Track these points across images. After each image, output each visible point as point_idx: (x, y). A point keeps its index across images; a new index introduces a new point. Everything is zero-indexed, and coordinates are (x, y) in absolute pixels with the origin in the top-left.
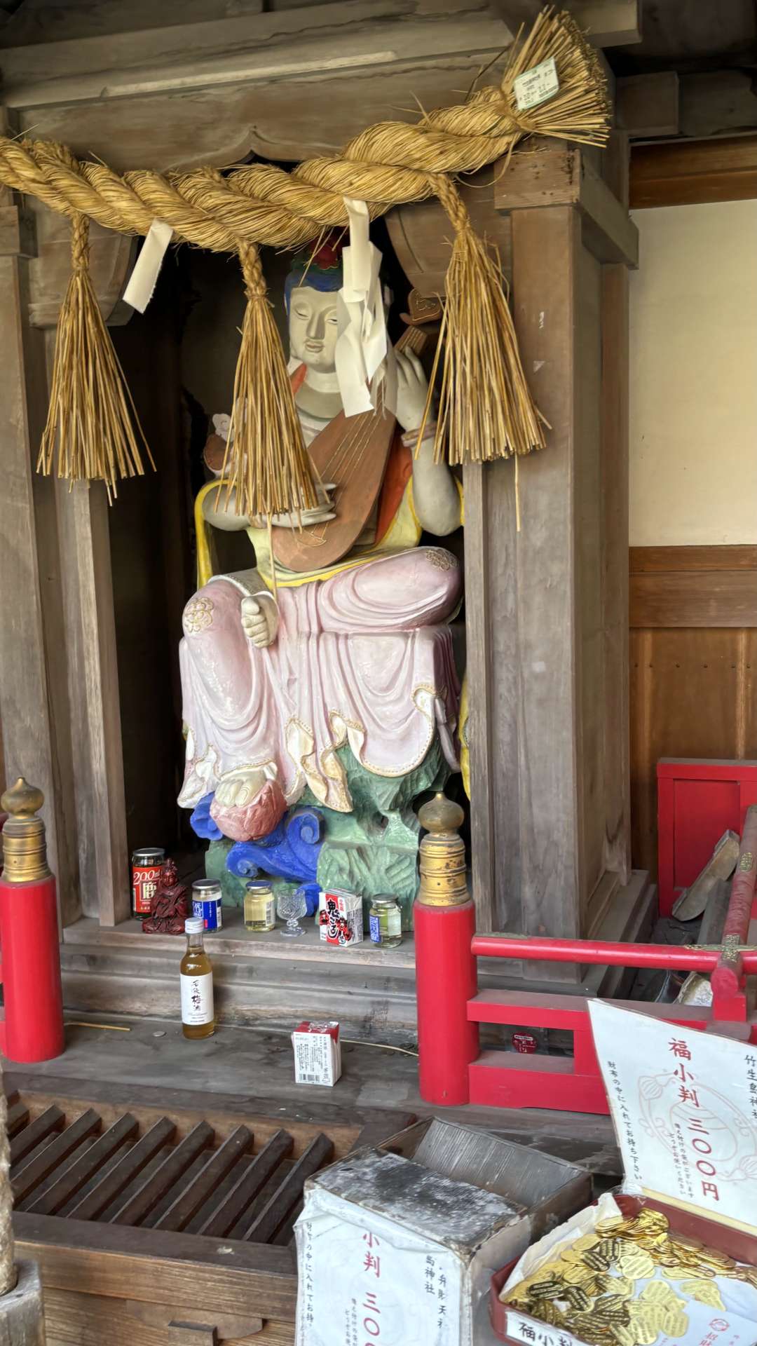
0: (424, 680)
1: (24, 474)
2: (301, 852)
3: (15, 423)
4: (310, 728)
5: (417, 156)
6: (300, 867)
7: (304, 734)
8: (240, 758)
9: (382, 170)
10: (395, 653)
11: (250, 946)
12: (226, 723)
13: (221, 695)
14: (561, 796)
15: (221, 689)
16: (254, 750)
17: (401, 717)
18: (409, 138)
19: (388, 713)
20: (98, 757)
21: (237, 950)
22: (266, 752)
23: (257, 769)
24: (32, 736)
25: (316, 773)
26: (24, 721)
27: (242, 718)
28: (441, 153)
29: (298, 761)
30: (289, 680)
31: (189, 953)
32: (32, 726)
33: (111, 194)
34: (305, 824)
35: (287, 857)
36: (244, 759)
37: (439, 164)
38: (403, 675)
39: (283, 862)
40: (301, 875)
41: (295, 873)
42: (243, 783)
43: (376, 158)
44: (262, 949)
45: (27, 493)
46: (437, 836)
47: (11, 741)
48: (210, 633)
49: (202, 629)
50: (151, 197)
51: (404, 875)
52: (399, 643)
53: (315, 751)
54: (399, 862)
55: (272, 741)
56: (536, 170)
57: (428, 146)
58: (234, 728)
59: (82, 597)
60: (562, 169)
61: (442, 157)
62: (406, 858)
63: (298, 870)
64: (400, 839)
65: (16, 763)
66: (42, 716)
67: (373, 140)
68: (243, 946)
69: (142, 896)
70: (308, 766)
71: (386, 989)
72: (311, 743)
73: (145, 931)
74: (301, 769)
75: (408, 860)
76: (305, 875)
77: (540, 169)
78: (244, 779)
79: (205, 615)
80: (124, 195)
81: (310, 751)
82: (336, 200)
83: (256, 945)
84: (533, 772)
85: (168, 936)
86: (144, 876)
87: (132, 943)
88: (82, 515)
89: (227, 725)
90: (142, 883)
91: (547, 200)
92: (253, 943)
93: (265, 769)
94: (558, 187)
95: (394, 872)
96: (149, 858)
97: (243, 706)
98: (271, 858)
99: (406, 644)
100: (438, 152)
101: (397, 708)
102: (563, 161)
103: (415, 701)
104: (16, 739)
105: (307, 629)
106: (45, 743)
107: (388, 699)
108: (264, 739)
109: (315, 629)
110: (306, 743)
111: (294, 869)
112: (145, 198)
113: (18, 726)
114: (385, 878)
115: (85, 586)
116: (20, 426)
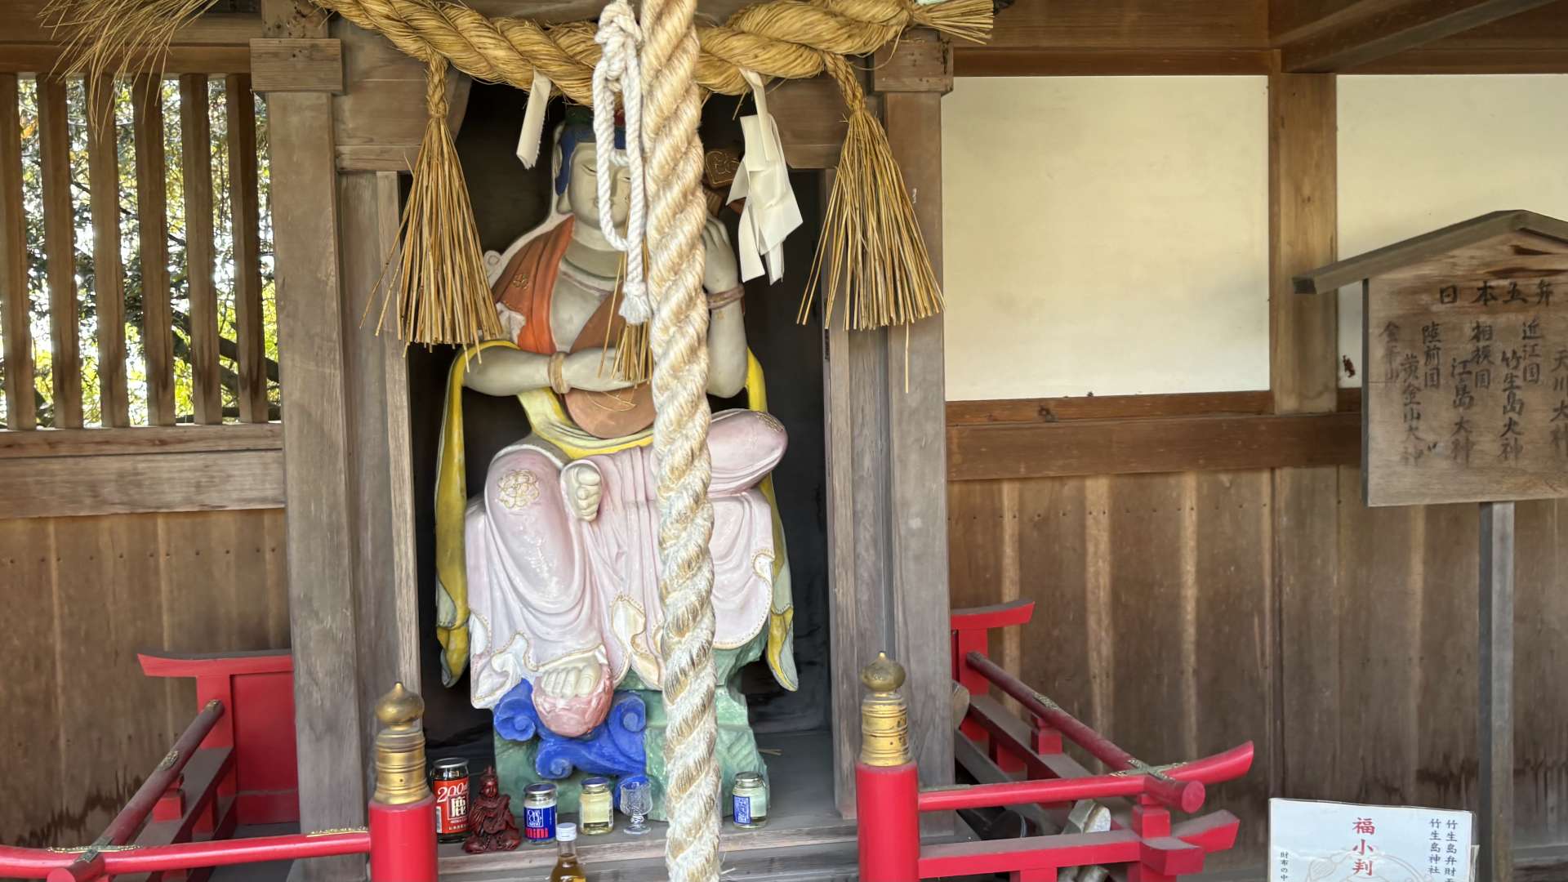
0: (764, 545)
1: (335, 336)
2: (623, 741)
3: (324, 278)
4: (642, 604)
5: (827, 37)
6: (622, 759)
7: (632, 612)
8: (569, 643)
9: (784, 47)
10: (732, 520)
11: (605, 849)
12: (552, 606)
13: (546, 575)
14: (938, 650)
15: (546, 569)
16: (582, 634)
17: (739, 585)
18: (819, 20)
19: (726, 582)
20: (407, 656)
21: (589, 856)
22: (593, 635)
23: (590, 654)
24: (334, 639)
25: (648, 652)
26: (322, 622)
27: (569, 601)
28: (849, 37)
29: (627, 641)
30: (618, 554)
31: (560, 864)
32: (334, 626)
33: (483, 40)
34: (627, 711)
35: (608, 749)
36: (571, 643)
37: (844, 48)
38: (742, 541)
39: (602, 756)
40: (622, 768)
41: (616, 767)
42: (580, 671)
43: (777, 34)
44: (618, 851)
45: (338, 357)
46: (884, 695)
47: (305, 647)
48: (539, 507)
49: (529, 504)
50: (536, 48)
51: (745, 752)
52: (735, 507)
53: (645, 628)
54: (738, 739)
55: (596, 622)
56: (913, 58)
57: (838, 29)
58: (561, 611)
59: (392, 473)
60: (938, 59)
61: (850, 41)
62: (743, 734)
63: (620, 763)
64: (727, 715)
65: (310, 673)
66: (349, 614)
67: (779, 17)
68: (596, 851)
69: (451, 813)
70: (638, 646)
71: (770, 871)
72: (641, 621)
73: (469, 851)
74: (630, 649)
75: (746, 736)
76: (627, 767)
77: (917, 56)
78: (581, 665)
79: (530, 488)
80: (502, 43)
81: (640, 629)
82: (732, 70)
83: (611, 848)
84: (910, 627)
85: (504, 854)
86: (452, 790)
87: (457, 867)
88: (395, 380)
89: (552, 608)
90: (450, 798)
91: (924, 86)
92: (608, 846)
93: (597, 654)
94: (934, 75)
95: (735, 750)
96: (455, 769)
97: (569, 586)
98: (590, 753)
99: (743, 507)
100: (846, 35)
101: (736, 576)
102: (939, 51)
103: (754, 568)
104: (312, 644)
105: (632, 498)
106: (350, 647)
107: (726, 567)
108: (590, 621)
109: (641, 498)
110: (636, 622)
111: (615, 763)
112: (522, 49)
113: (315, 627)
114: (727, 757)
115: (397, 462)
116: (330, 284)
